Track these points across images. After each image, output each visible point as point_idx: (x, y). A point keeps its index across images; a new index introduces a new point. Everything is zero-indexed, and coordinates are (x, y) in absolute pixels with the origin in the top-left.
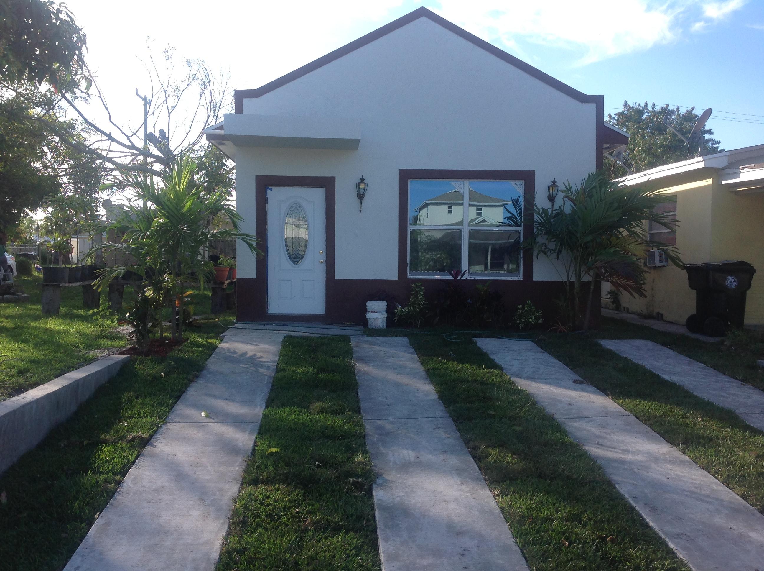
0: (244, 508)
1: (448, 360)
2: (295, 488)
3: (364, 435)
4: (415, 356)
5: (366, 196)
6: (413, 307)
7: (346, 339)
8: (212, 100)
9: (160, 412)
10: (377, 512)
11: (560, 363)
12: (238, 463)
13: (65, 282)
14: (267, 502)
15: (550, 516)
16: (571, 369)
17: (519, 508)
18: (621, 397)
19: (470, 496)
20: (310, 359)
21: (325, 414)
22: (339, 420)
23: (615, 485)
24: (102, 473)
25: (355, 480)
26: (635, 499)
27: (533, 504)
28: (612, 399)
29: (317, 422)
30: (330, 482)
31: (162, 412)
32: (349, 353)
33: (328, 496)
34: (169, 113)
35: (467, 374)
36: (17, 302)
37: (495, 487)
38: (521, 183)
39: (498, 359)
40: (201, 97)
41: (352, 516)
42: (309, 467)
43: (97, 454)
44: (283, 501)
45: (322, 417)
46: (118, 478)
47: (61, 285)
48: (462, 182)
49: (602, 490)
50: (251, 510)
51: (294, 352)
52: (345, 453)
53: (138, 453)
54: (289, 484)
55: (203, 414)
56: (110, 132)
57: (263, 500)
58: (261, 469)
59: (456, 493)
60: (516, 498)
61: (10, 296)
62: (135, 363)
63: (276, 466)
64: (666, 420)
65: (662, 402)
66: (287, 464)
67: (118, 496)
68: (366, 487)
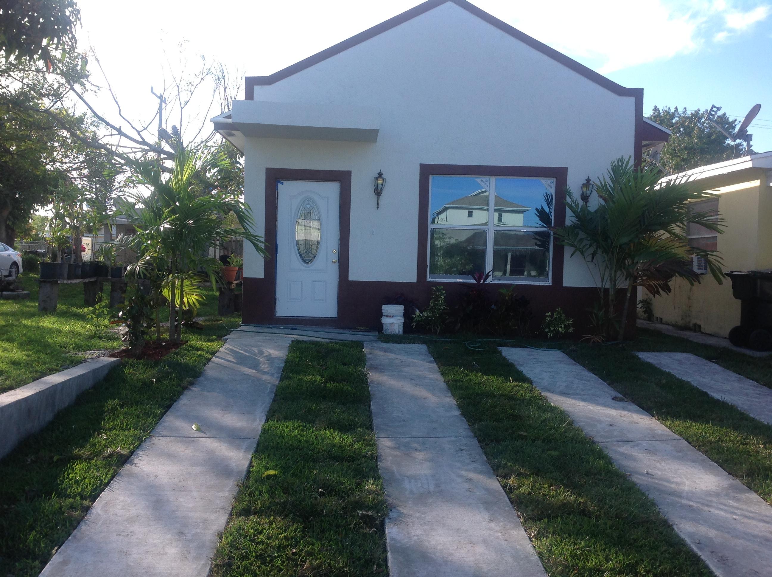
0: (230, 547)
1: (472, 371)
2: (294, 521)
3: (377, 457)
4: (435, 366)
5: (384, 193)
6: (433, 312)
7: (360, 345)
8: (227, 96)
9: (145, 423)
10: (389, 555)
11: (596, 376)
12: (229, 487)
13: (64, 279)
14: (258, 538)
15: (599, 565)
16: (609, 385)
17: (561, 554)
18: (669, 418)
19: (500, 537)
20: (318, 366)
21: (332, 430)
22: (348, 439)
23: (672, 525)
24: (69, 496)
25: (364, 512)
26: (699, 545)
27: (577, 549)
28: (659, 420)
29: (323, 439)
30: (334, 515)
31: (148, 424)
32: (361, 360)
33: (332, 532)
34: (182, 108)
35: (493, 387)
36: (16, 299)
37: (530, 526)
38: (552, 181)
39: (526, 371)
40: (214, 92)
41: (359, 559)
42: (312, 495)
43: (66, 472)
44: (277, 538)
45: (328, 433)
46: (86, 503)
47: (59, 282)
48: (488, 179)
49: (659, 532)
50: (239, 549)
51: (302, 358)
52: (354, 478)
53: (114, 472)
54: (286, 516)
55: (194, 427)
56: (120, 127)
57: (255, 536)
58: (254, 496)
59: (485, 532)
60: (557, 541)
61: (10, 293)
62: (125, 367)
63: (272, 494)
64: (724, 447)
65: (716, 425)
66: (286, 491)
67: (83, 527)
68: (377, 522)
